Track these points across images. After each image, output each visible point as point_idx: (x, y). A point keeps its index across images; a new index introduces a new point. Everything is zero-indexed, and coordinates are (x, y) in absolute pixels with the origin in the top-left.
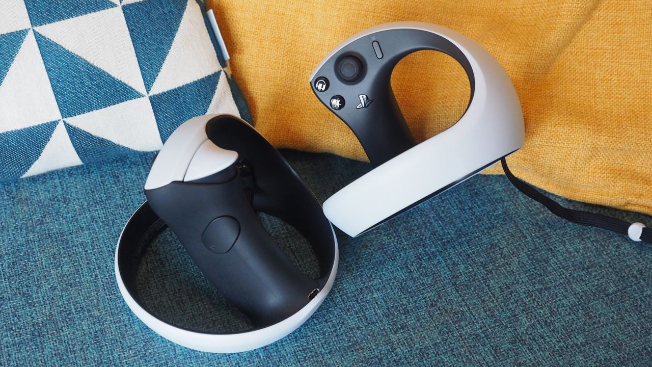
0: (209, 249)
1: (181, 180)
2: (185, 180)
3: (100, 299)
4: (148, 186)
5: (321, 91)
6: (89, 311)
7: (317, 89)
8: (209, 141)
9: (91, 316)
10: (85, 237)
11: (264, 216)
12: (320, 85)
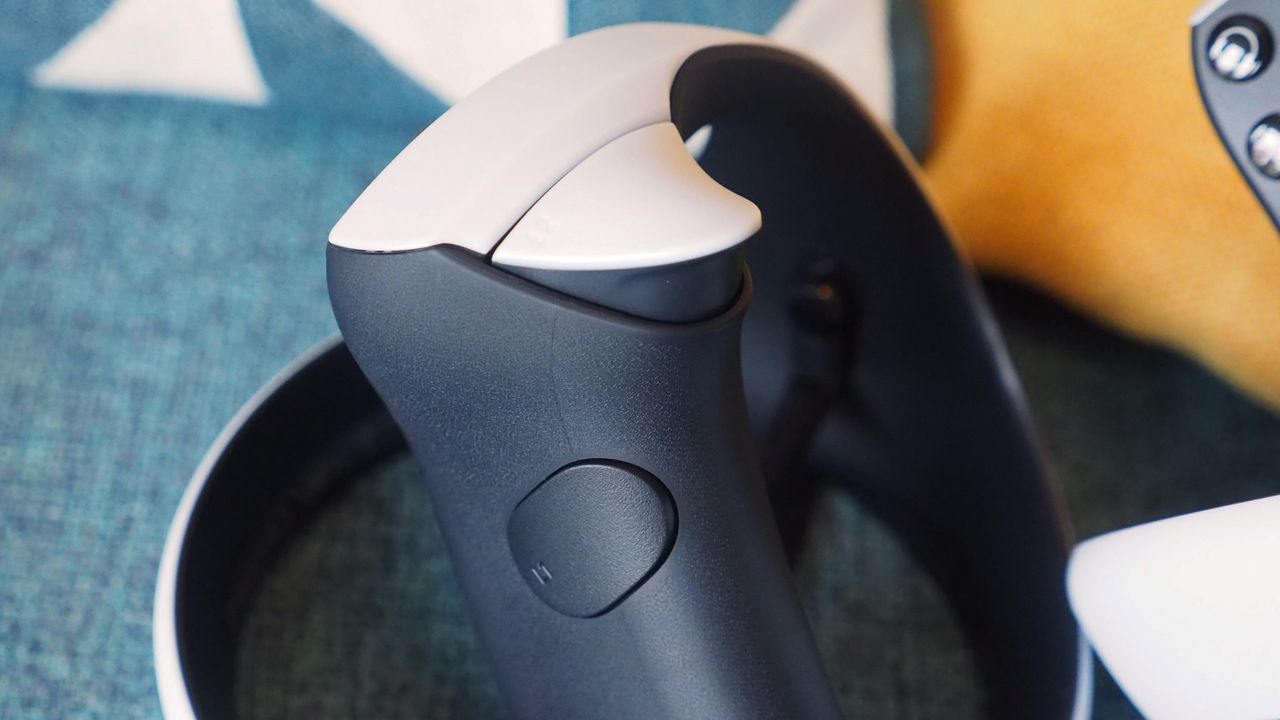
0: (529, 579)
1: (482, 249)
2: (497, 258)
3: (100, 616)
4: (343, 235)
5: (1228, 77)
6: (36, 647)
7: (1213, 64)
8: (672, 125)
9: (32, 670)
10: (159, 363)
11: (844, 509)
12: (1235, 51)
